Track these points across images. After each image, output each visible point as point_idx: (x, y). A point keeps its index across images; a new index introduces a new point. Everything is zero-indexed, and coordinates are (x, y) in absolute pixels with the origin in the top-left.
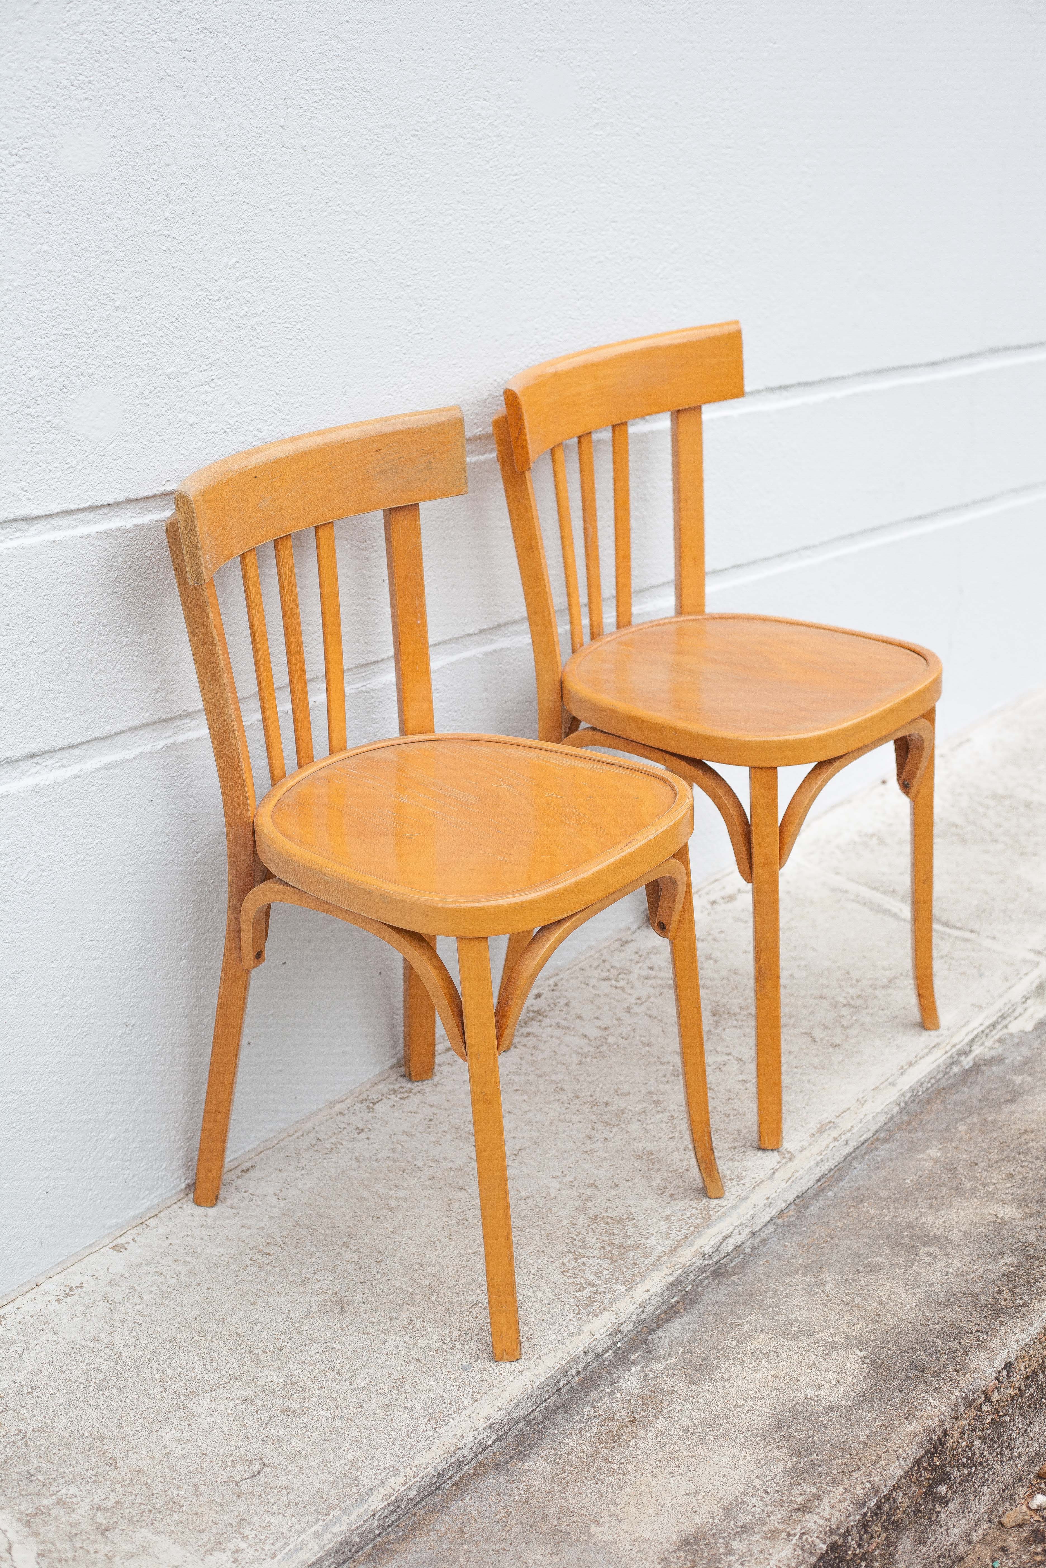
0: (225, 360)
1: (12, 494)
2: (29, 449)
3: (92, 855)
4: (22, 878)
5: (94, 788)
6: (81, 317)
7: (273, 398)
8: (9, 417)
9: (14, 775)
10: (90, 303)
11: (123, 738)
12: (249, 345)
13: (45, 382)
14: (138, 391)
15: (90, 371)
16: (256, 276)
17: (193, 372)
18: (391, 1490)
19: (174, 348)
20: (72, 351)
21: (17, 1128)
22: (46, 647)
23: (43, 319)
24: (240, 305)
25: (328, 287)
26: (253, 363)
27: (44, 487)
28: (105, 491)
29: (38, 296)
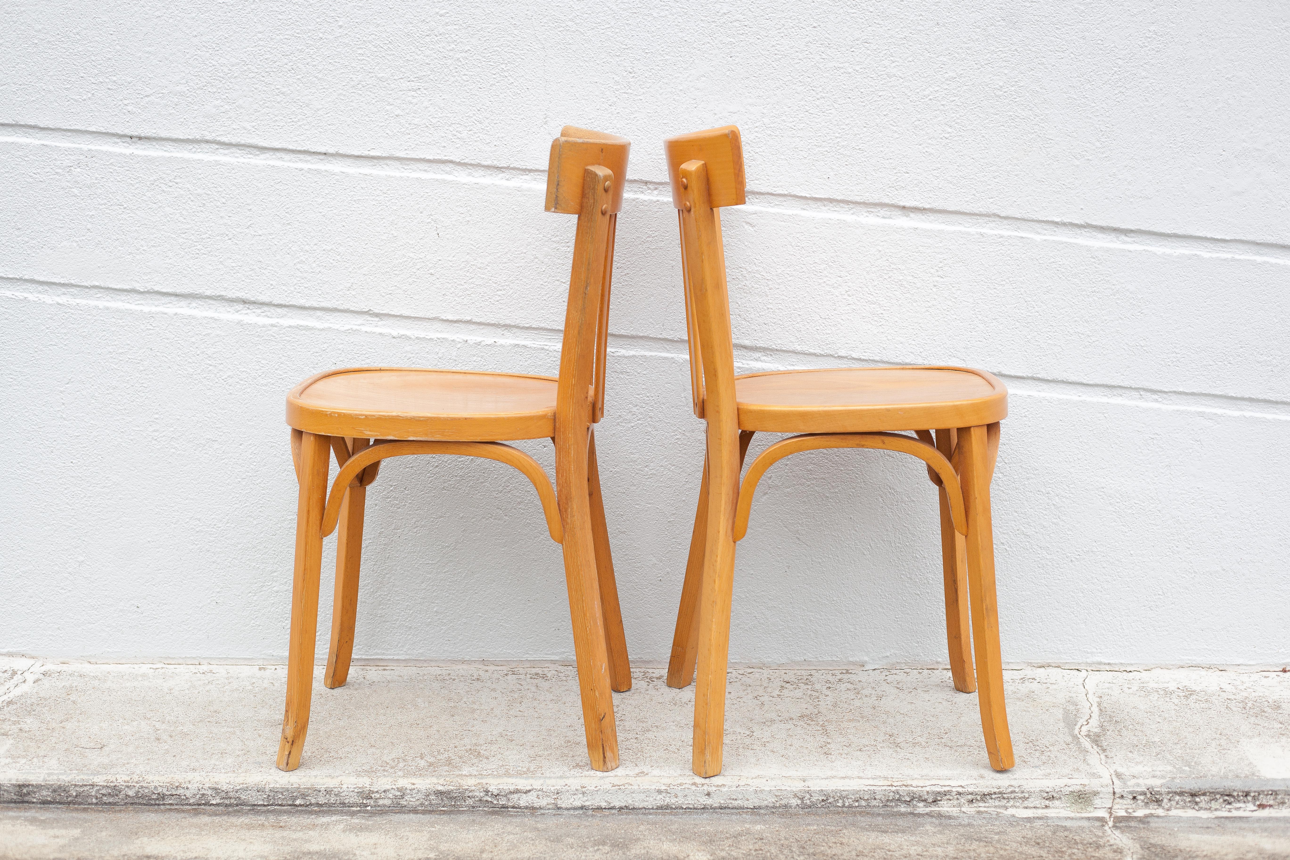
0: (431, 77)
1: (245, 128)
2: (261, 103)
3: (281, 384)
4: (223, 378)
5: (287, 338)
6: (310, 28)
7: (474, 112)
8: (247, 80)
9: (229, 310)
10: (318, 20)
11: (319, 313)
12: (454, 71)
13: (278, 63)
14: (352, 83)
15: (314, 63)
16: (464, 25)
17: (402, 81)
18: (114, 780)
19: (386, 61)
20: (300, 48)
21: (198, 546)
22: (260, 233)
23: (280, 24)
24: (448, 42)
25: (534, 43)
26: (457, 84)
27: (270, 130)
28: (319, 143)
29: (277, 9)
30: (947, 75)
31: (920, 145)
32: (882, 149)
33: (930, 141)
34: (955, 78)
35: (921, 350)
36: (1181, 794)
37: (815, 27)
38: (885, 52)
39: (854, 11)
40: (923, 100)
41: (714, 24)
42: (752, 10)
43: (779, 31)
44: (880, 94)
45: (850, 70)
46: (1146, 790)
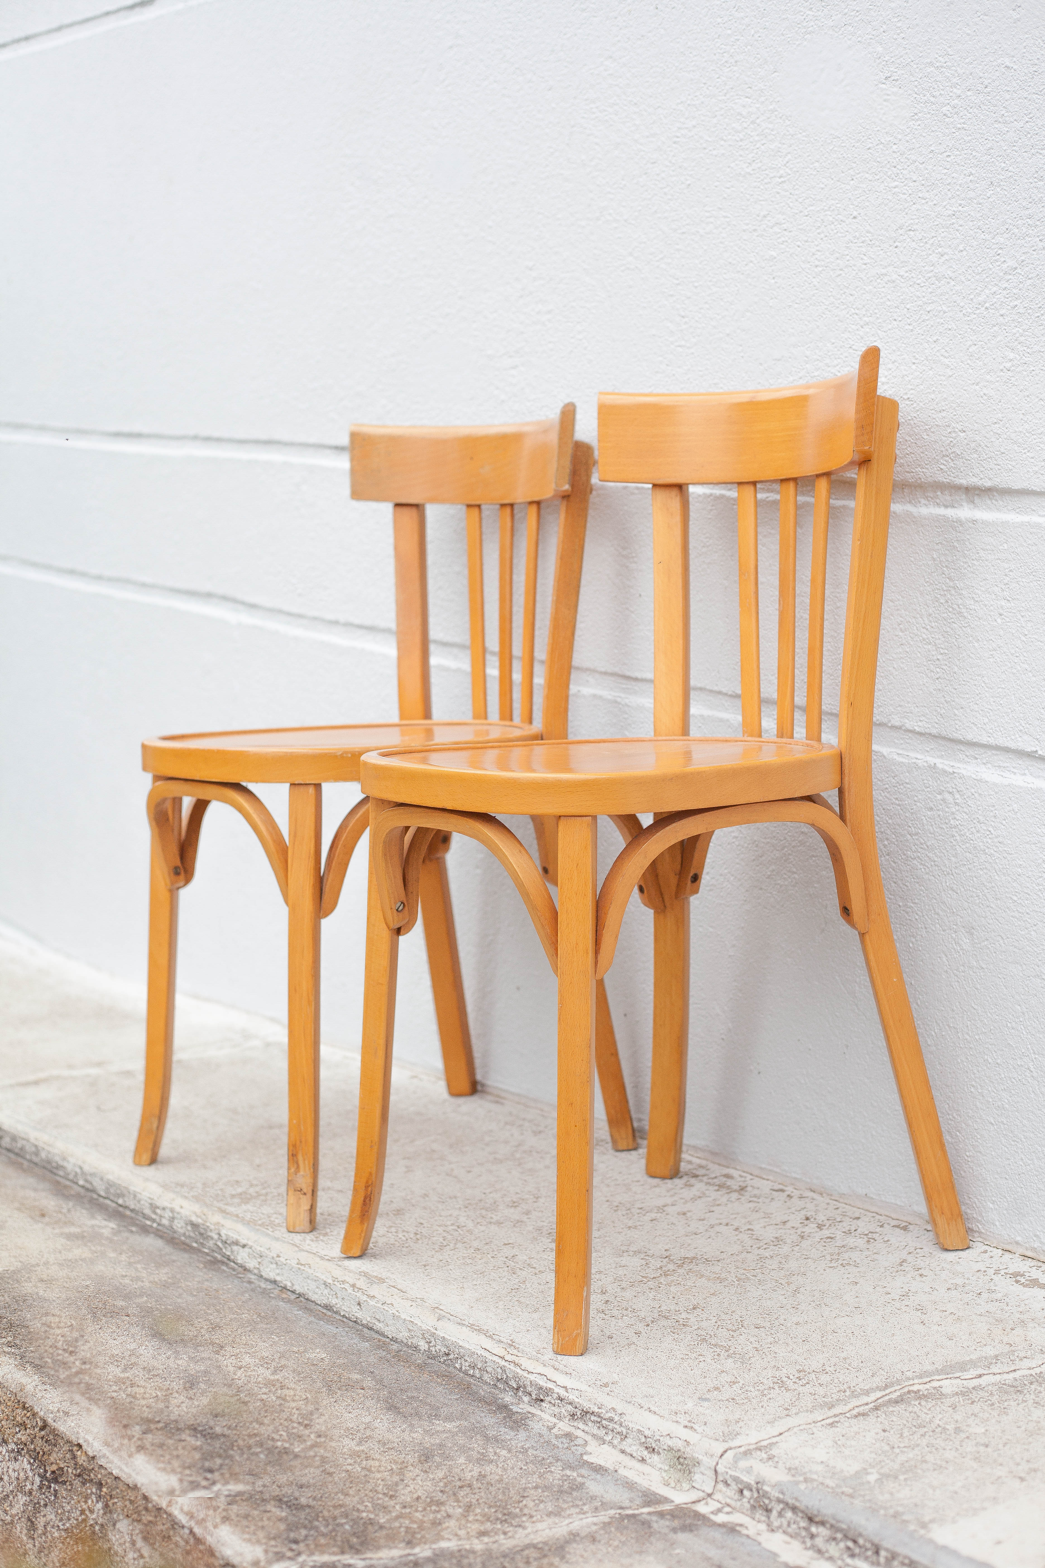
30: (1005, 266)
31: (977, 384)
32: (933, 396)
33: (988, 377)
34: (1016, 268)
35: (986, 720)
36: (794, 1509)
37: (855, 218)
38: (931, 241)
39: (896, 183)
40: (978, 311)
41: (756, 234)
42: (791, 204)
43: (818, 231)
44: (928, 309)
45: (895, 277)
46: (753, 1483)
